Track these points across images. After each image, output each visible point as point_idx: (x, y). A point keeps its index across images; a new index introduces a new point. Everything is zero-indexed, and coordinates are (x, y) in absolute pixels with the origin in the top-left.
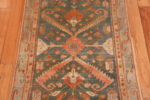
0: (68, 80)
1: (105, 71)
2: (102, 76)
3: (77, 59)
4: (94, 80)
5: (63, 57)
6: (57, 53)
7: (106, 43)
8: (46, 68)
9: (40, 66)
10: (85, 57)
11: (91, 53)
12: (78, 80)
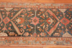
1: (54, 32)
2: (52, 31)
3: (58, 23)
4: (50, 29)
5: (59, 17)
6: (61, 16)
7: (68, 34)
8: (54, 12)
9: (54, 10)
10: (60, 25)
11: (62, 27)
12: (49, 23)
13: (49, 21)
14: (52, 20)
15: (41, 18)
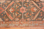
0: (12, 11)
1: (10, 3)
3: (6, 9)
4: (13, 5)
7: (1, 2)
10: (5, 7)
11: (4, 6)
13: (12, 10)
14: (10, 11)
15: (18, 12)
